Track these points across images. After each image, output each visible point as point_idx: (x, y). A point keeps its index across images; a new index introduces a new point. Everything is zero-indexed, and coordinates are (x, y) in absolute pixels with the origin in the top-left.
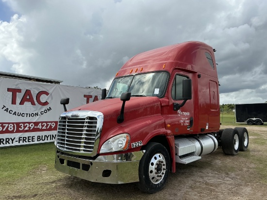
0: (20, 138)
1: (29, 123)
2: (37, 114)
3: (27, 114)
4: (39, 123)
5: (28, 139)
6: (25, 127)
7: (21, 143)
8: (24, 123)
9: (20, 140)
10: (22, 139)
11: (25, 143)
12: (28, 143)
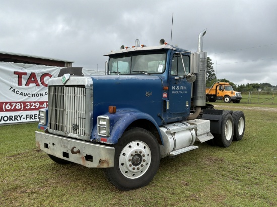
0: (27, 115)
1: (35, 102)
2: (41, 95)
3: (33, 94)
4: (44, 102)
5: (35, 117)
6: (31, 106)
7: (28, 120)
8: (30, 102)
9: (27, 117)
10: (29, 116)
11: (31, 120)
12: (34, 120)
